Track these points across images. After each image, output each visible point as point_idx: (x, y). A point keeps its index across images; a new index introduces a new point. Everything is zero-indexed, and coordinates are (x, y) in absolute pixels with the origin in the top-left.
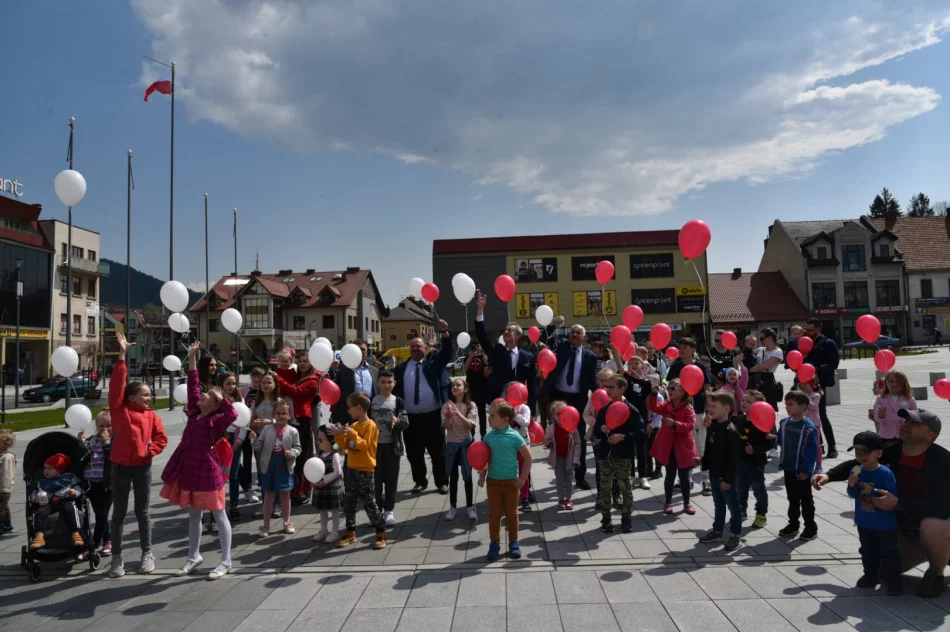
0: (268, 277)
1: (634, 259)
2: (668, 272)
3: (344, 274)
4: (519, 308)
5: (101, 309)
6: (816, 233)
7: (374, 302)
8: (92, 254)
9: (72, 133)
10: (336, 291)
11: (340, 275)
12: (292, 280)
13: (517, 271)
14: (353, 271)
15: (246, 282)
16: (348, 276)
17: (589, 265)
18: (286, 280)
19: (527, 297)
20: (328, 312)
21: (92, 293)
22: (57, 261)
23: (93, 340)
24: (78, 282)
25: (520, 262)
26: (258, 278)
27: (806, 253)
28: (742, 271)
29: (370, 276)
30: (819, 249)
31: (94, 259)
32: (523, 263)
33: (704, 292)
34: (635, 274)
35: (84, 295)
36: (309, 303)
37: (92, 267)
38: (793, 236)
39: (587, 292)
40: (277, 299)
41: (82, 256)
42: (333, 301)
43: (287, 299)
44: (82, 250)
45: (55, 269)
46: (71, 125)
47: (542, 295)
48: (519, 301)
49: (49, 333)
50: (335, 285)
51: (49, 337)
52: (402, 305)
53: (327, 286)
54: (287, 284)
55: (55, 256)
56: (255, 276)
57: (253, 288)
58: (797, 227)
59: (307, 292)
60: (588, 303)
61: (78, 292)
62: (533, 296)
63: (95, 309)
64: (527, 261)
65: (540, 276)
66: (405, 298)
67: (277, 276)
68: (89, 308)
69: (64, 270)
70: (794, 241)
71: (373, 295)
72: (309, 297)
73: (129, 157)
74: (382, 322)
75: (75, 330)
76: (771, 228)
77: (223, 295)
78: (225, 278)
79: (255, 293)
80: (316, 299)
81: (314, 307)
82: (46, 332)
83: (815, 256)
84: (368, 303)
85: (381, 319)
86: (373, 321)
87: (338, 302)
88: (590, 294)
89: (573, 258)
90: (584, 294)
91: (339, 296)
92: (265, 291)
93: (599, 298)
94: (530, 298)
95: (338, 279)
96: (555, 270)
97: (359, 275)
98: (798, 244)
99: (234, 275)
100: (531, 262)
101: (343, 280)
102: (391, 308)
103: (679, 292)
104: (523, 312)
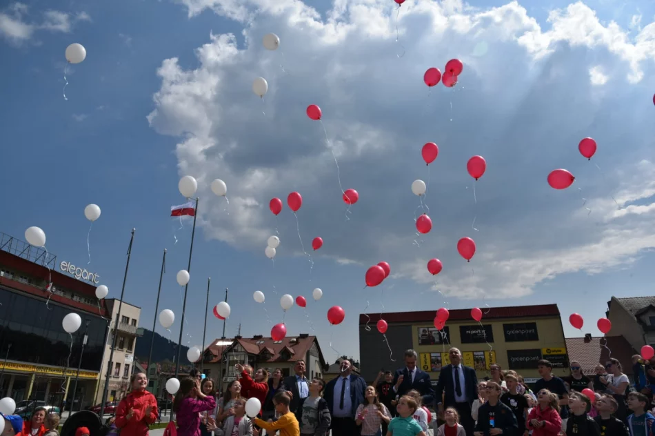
0: (246, 340)
1: (506, 327)
2: (534, 337)
3: (298, 338)
4: (423, 364)
5: (134, 359)
6: (645, 306)
7: (318, 359)
8: (134, 321)
9: (132, 238)
10: (291, 350)
11: (295, 340)
12: (262, 342)
13: (420, 336)
14: (304, 336)
15: (230, 343)
16: (300, 340)
17: (473, 332)
18: (258, 342)
19: (428, 355)
20: (285, 366)
21: (130, 348)
22: (112, 326)
23: (125, 381)
24: (122, 340)
25: (421, 330)
26: (239, 340)
27: (640, 321)
28: (592, 336)
29: (315, 340)
30: (650, 317)
31: (135, 325)
32: (424, 331)
33: (563, 352)
34: (508, 338)
35: (125, 349)
36: (272, 359)
37: (133, 331)
38: (628, 309)
39: (473, 352)
40: (251, 356)
41: (128, 322)
42: (290, 358)
43: (257, 356)
44: (128, 318)
45: (110, 331)
46: (133, 233)
47: (439, 355)
48: (423, 359)
49: (99, 374)
50: (291, 346)
51: (98, 378)
52: (337, 362)
53: (285, 347)
54: (258, 345)
55: (111, 322)
56: (237, 340)
57: (236, 348)
58: (630, 302)
59: (271, 351)
60: (474, 360)
61: (121, 347)
62: (432, 355)
63: (130, 359)
64: (427, 329)
65: (437, 340)
66: (340, 357)
67: (252, 339)
68: (126, 358)
69: (115, 331)
70: (629, 312)
71: (317, 354)
72: (273, 355)
73: (165, 253)
74: (323, 374)
75: (116, 373)
76: (609, 303)
77: (215, 352)
78: (217, 340)
79: (236, 351)
80: (278, 356)
81: (276, 362)
82: (97, 374)
83: (649, 323)
84: (314, 360)
85: (323, 372)
86: (317, 373)
87: (292, 359)
88: (475, 353)
89: (461, 327)
90: (471, 354)
91: (293, 354)
92: (243, 350)
93: (483, 357)
94: (431, 357)
95: (293, 342)
96: (448, 336)
97: (308, 339)
98: (633, 314)
99: (223, 339)
100: (430, 329)
101: (297, 342)
102: (330, 364)
103: (544, 352)
104: (426, 368)
